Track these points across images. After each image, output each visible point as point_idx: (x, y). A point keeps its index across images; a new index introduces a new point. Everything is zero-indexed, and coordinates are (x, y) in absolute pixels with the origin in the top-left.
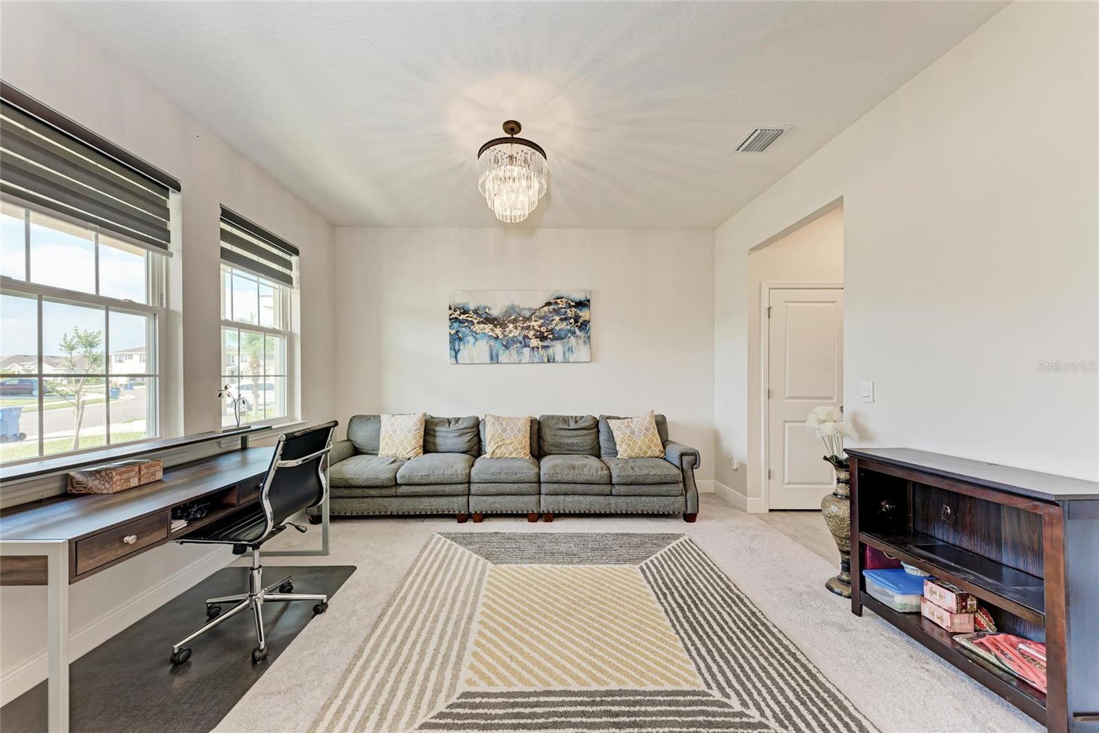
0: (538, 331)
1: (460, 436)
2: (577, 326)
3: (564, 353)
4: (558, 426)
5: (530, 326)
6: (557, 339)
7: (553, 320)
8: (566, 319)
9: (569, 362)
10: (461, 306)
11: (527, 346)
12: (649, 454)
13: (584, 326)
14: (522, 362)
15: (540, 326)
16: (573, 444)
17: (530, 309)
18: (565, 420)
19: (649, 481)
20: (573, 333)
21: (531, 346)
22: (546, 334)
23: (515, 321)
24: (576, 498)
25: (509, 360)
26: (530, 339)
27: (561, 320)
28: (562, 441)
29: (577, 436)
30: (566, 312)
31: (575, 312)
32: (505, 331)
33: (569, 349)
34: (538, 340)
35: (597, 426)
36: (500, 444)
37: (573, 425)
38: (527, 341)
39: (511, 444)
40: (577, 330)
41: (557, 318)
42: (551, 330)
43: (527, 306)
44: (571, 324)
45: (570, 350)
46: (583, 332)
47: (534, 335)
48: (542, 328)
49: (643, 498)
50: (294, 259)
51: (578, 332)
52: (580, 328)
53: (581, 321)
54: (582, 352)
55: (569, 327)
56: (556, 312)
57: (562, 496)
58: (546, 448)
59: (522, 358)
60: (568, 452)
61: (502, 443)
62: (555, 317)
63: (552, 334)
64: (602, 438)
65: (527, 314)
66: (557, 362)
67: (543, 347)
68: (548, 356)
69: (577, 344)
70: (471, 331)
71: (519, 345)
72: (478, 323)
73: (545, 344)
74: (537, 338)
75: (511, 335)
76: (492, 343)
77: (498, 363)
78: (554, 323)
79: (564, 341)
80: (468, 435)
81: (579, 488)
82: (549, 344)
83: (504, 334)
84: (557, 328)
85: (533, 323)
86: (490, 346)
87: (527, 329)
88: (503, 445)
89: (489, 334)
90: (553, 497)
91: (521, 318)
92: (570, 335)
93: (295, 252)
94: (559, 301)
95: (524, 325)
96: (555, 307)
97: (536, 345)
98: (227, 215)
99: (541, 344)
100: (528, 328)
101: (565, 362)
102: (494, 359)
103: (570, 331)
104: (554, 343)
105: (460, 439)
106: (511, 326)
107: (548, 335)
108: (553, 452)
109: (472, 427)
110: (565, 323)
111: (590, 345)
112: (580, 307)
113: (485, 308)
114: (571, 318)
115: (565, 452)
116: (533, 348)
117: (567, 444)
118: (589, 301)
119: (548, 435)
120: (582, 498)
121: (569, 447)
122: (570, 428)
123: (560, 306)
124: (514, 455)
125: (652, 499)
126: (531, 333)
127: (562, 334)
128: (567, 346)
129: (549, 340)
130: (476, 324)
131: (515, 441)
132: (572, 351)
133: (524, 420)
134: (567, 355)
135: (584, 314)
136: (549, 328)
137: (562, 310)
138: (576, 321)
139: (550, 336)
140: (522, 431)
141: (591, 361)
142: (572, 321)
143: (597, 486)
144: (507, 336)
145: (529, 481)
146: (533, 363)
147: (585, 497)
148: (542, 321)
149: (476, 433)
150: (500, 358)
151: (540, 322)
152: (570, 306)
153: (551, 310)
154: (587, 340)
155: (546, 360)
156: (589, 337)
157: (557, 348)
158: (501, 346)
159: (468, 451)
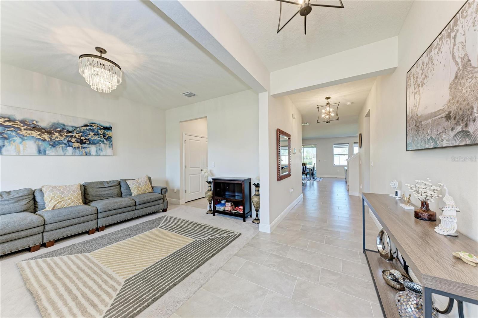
0: (79, 139)
1: (17, 202)
2: (105, 139)
3: (97, 151)
4: (98, 187)
5: (72, 136)
6: (92, 144)
7: (89, 134)
8: (98, 134)
9: (100, 155)
10: (7, 116)
11: (69, 146)
12: (147, 192)
13: (109, 139)
14: (66, 155)
15: (80, 137)
16: (108, 194)
17: (73, 127)
18: (102, 183)
19: (152, 200)
20: (103, 142)
21: (74, 146)
22: (84, 141)
23: (59, 132)
24: (118, 215)
25: (55, 153)
26: (73, 143)
27: (95, 135)
28: (101, 193)
29: (109, 190)
30: (98, 131)
31: (104, 132)
32: (52, 137)
33: (100, 149)
34: (79, 143)
35: (120, 184)
36: (60, 200)
38: (71, 144)
39: (69, 199)
40: (105, 140)
41: (92, 134)
42: (88, 139)
43: (70, 124)
44: (101, 137)
45: (101, 149)
46: (108, 142)
47: (75, 141)
48: (81, 138)
49: (149, 208)
51: (105, 141)
52: (106, 140)
53: (107, 136)
54: (109, 151)
55: (100, 139)
56: (92, 130)
57: (111, 217)
58: (90, 198)
59: (67, 153)
60: (104, 198)
61: (62, 200)
62: (90, 133)
63: (89, 141)
64: (123, 189)
65: (71, 129)
66: (92, 155)
67: (82, 147)
68: (86, 152)
69: (105, 147)
70: (18, 134)
71: (64, 145)
72: (25, 129)
73: (84, 146)
74: (77, 142)
75: (57, 140)
76: (40, 143)
77: (45, 155)
78: (90, 136)
79: (97, 145)
80: (26, 200)
81: (120, 211)
82: (86, 146)
83: (51, 138)
84: (92, 138)
85: (74, 134)
86: (38, 145)
87: (71, 137)
88: (63, 201)
89: (37, 137)
90: (105, 218)
91: (66, 131)
92: (100, 142)
94: (93, 125)
95: (68, 135)
96: (91, 128)
97: (78, 146)
99: (80, 145)
100: (71, 136)
101: (97, 155)
102: (41, 152)
103: (100, 141)
104: (90, 146)
105: (17, 203)
106: (57, 134)
107: (86, 141)
108: (96, 200)
109: (29, 195)
110: (97, 136)
111: (112, 148)
112: (106, 130)
113: (33, 121)
114: (101, 134)
115: (103, 198)
116: (75, 148)
117: (104, 194)
118: (111, 128)
119: (91, 191)
120: (121, 215)
121: (105, 196)
122: (105, 186)
123: (94, 128)
124: (72, 204)
126: (73, 140)
127: (96, 142)
128: (99, 148)
129: (86, 144)
130: (23, 130)
131: (72, 197)
132: (102, 150)
133: (76, 186)
134: (99, 152)
135: (108, 133)
136: (87, 138)
137: (95, 130)
138: (104, 136)
139: (88, 142)
140: (77, 191)
141: (113, 155)
142: (102, 136)
143: (129, 208)
144: (54, 140)
145: (91, 213)
146: (75, 155)
147: (123, 214)
148: (82, 134)
149: (32, 198)
150: (47, 152)
151: (80, 134)
152: (100, 129)
153: (88, 129)
154: (111, 146)
155: (85, 154)
156: (112, 144)
157: (93, 149)
158: (48, 145)
159: (26, 210)
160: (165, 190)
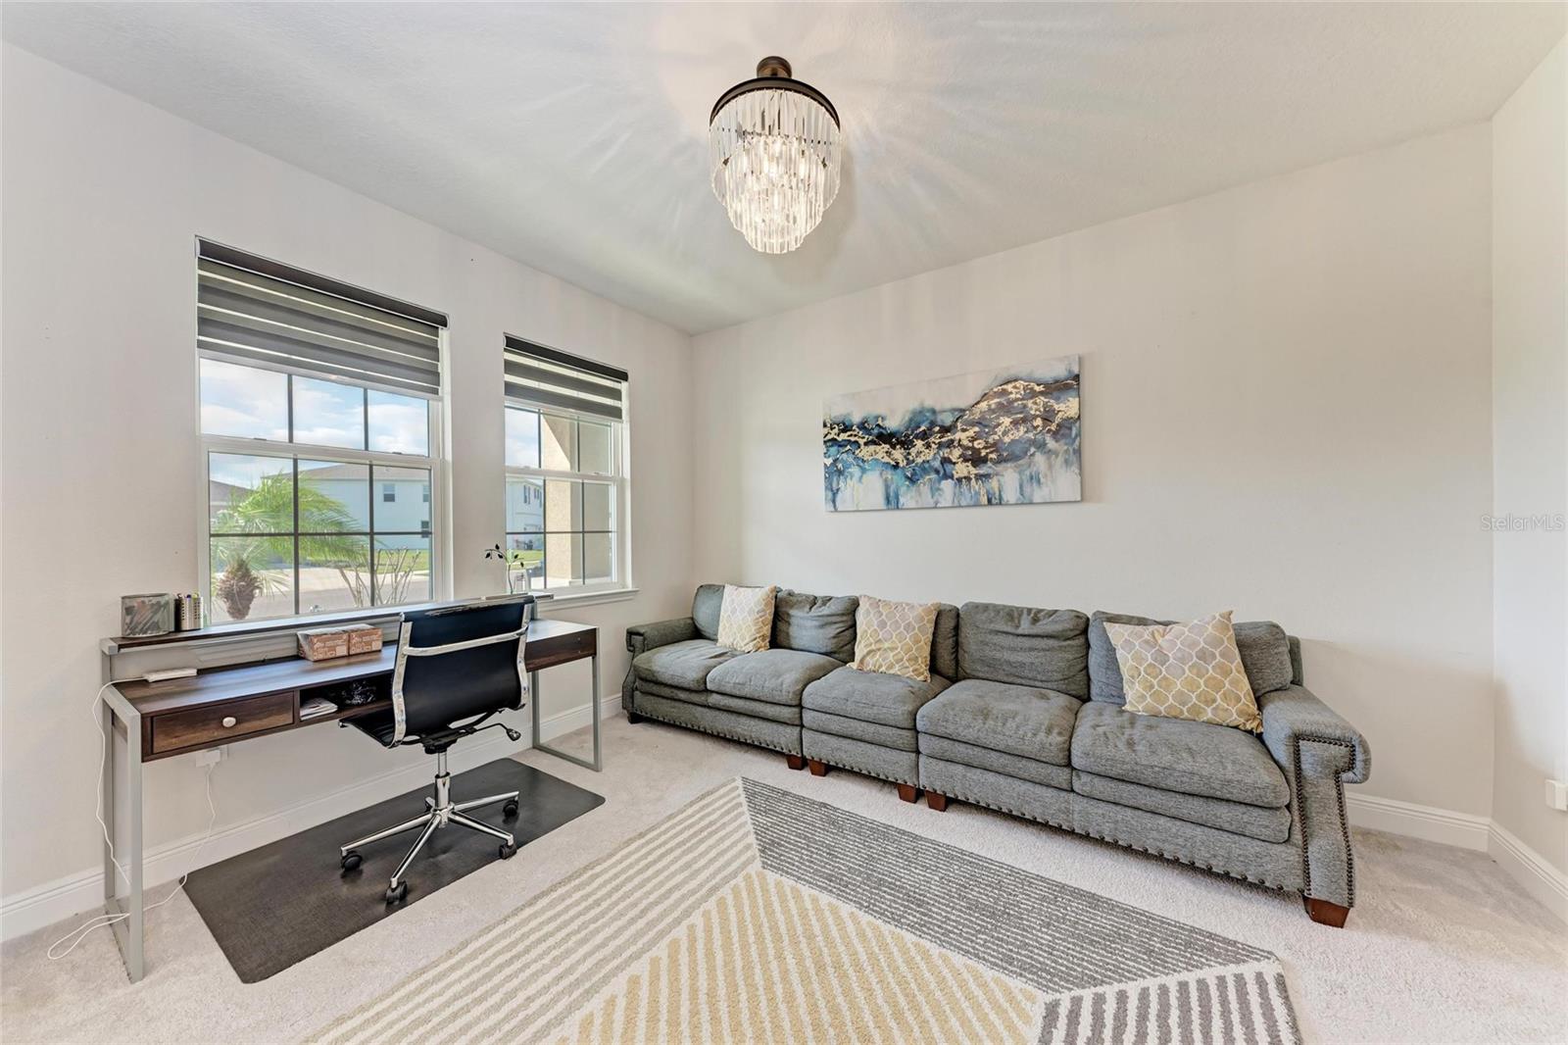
0: (968, 448)
1: (822, 626)
2: (1049, 431)
3: (1021, 487)
4: (992, 626)
5: (952, 441)
6: (1006, 460)
7: (999, 425)
8: (1024, 420)
9: (1031, 503)
10: (841, 420)
11: (948, 476)
12: (1208, 714)
13: (1066, 430)
14: (939, 505)
15: (973, 439)
16: (1022, 665)
17: (954, 410)
18: (1012, 614)
19: (1171, 783)
20: (1041, 446)
21: (956, 476)
22: (983, 453)
23: (924, 436)
24: (991, 777)
25: (917, 502)
26: (954, 463)
27: (1015, 423)
28: (998, 655)
29: (1031, 649)
30: (1025, 406)
31: (1045, 405)
32: (909, 454)
33: (1032, 478)
34: (969, 464)
35: (1085, 632)
36: (873, 647)
37: (1025, 627)
38: (949, 467)
39: (892, 649)
40: (1048, 439)
41: (1006, 421)
42: (994, 444)
43: (948, 405)
44: (1035, 428)
45: (1035, 479)
46: (1062, 442)
47: (960, 456)
48: (976, 443)
49: (1162, 820)
50: (623, 386)
51: (1051, 444)
52: (1055, 434)
53: (1058, 420)
54: (1064, 482)
55: (1031, 435)
56: (1005, 409)
57: (961, 768)
58: (967, 664)
59: (940, 499)
60: (1011, 680)
61: (878, 646)
62: (1002, 419)
63: (996, 451)
64: (1095, 660)
65: (948, 420)
66: (1007, 504)
67: (979, 477)
68: (988, 493)
69: (1050, 467)
70: (856, 458)
71: (933, 476)
72: (866, 444)
73: (983, 470)
74: (966, 460)
75: (919, 460)
76: (889, 474)
77: (898, 508)
78: (1000, 430)
79: (1020, 462)
80: (837, 625)
81: (994, 759)
82: (990, 471)
83: (908, 459)
84: (1007, 440)
85: (958, 435)
86: (886, 480)
87: (948, 447)
88: (879, 649)
89: (883, 460)
90: (942, 763)
91: (937, 429)
92: (1033, 450)
93: (622, 376)
94: (1009, 387)
95: (943, 440)
96: (1002, 400)
97: (966, 474)
98: (513, 344)
99: (974, 471)
100: (950, 444)
101: (1022, 504)
102: (892, 501)
103: (1033, 442)
104: (1000, 468)
105: (821, 631)
106: (919, 443)
107: (987, 454)
108: (980, 675)
109: (843, 615)
110: (1022, 429)
111: (1081, 468)
112: (1055, 394)
113: (877, 418)
114: (1035, 417)
115: (1005, 679)
116: (959, 480)
117: (1009, 663)
118: (1077, 378)
119: (970, 638)
121: (1013, 670)
122: (1020, 631)
123: (1013, 396)
124: (896, 670)
125: (1188, 831)
126: (956, 453)
127: (1017, 451)
128: (1028, 473)
129: (989, 464)
130: (862, 447)
131: (899, 645)
132: (1039, 481)
133: (920, 609)
134: (1027, 490)
135: (1068, 407)
136: (991, 440)
137: (1016, 404)
138: (1046, 420)
139: (993, 456)
140: (914, 629)
141: (1082, 500)
142: (1038, 422)
144: (913, 461)
146: (960, 506)
147: (1010, 780)
148: (977, 429)
149: (850, 623)
150: (902, 500)
151: (971, 433)
152: (1033, 394)
153: (993, 406)
154: (1073, 458)
155: (984, 500)
156: (1078, 452)
157: (1008, 479)
158: (903, 479)
159: (835, 653)
160: (1341, 751)
